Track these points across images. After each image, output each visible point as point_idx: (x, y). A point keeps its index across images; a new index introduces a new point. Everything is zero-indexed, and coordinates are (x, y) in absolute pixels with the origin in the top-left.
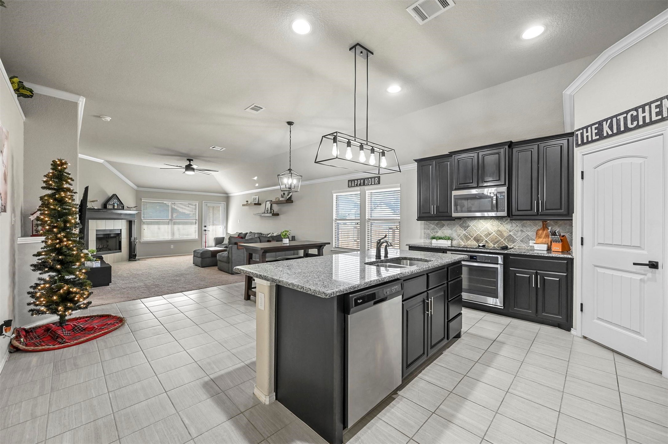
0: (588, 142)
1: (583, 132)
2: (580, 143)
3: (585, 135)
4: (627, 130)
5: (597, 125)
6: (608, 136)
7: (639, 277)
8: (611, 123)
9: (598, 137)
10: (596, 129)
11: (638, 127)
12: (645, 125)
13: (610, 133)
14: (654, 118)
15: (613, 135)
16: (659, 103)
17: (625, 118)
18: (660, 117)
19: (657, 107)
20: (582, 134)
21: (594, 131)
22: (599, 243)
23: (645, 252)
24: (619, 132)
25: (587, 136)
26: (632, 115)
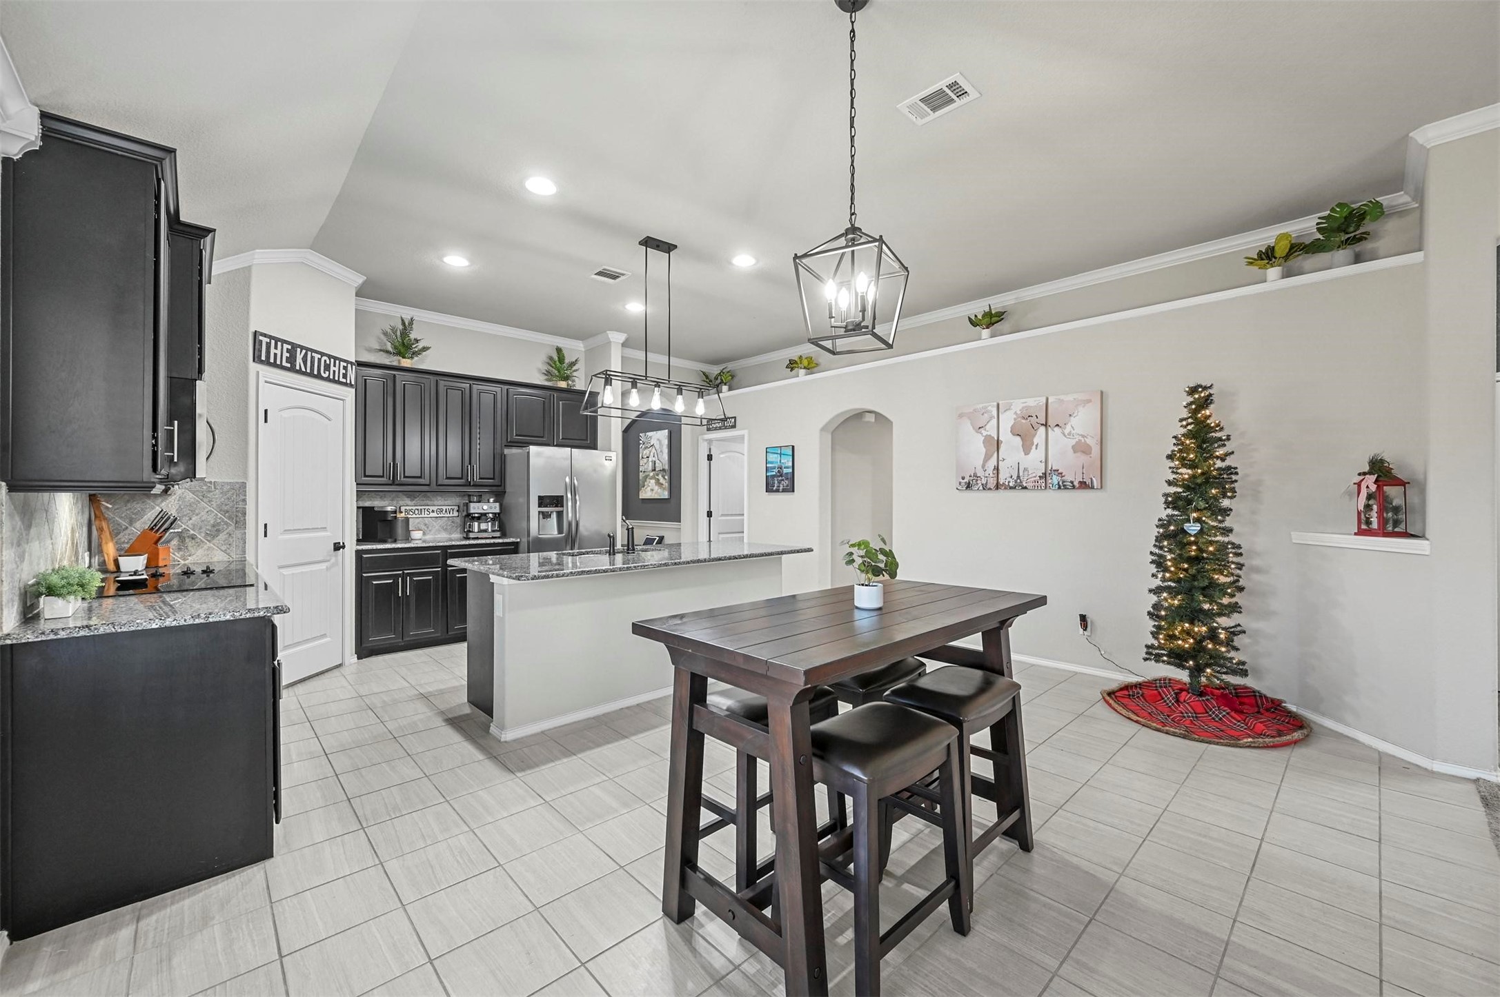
0: (274, 365)
1: (270, 343)
2: (263, 358)
3: (273, 351)
4: (319, 376)
5: (290, 347)
6: (300, 372)
7: (323, 566)
8: (306, 355)
9: (289, 365)
10: (288, 351)
11: (328, 379)
12: (334, 381)
13: (303, 369)
14: (341, 379)
15: (305, 374)
16: (345, 364)
17: (319, 360)
18: (344, 381)
19: (345, 368)
20: (268, 345)
21: (286, 355)
22: (285, 531)
23: (329, 534)
24: (311, 375)
25: (275, 355)
26: (325, 361)
